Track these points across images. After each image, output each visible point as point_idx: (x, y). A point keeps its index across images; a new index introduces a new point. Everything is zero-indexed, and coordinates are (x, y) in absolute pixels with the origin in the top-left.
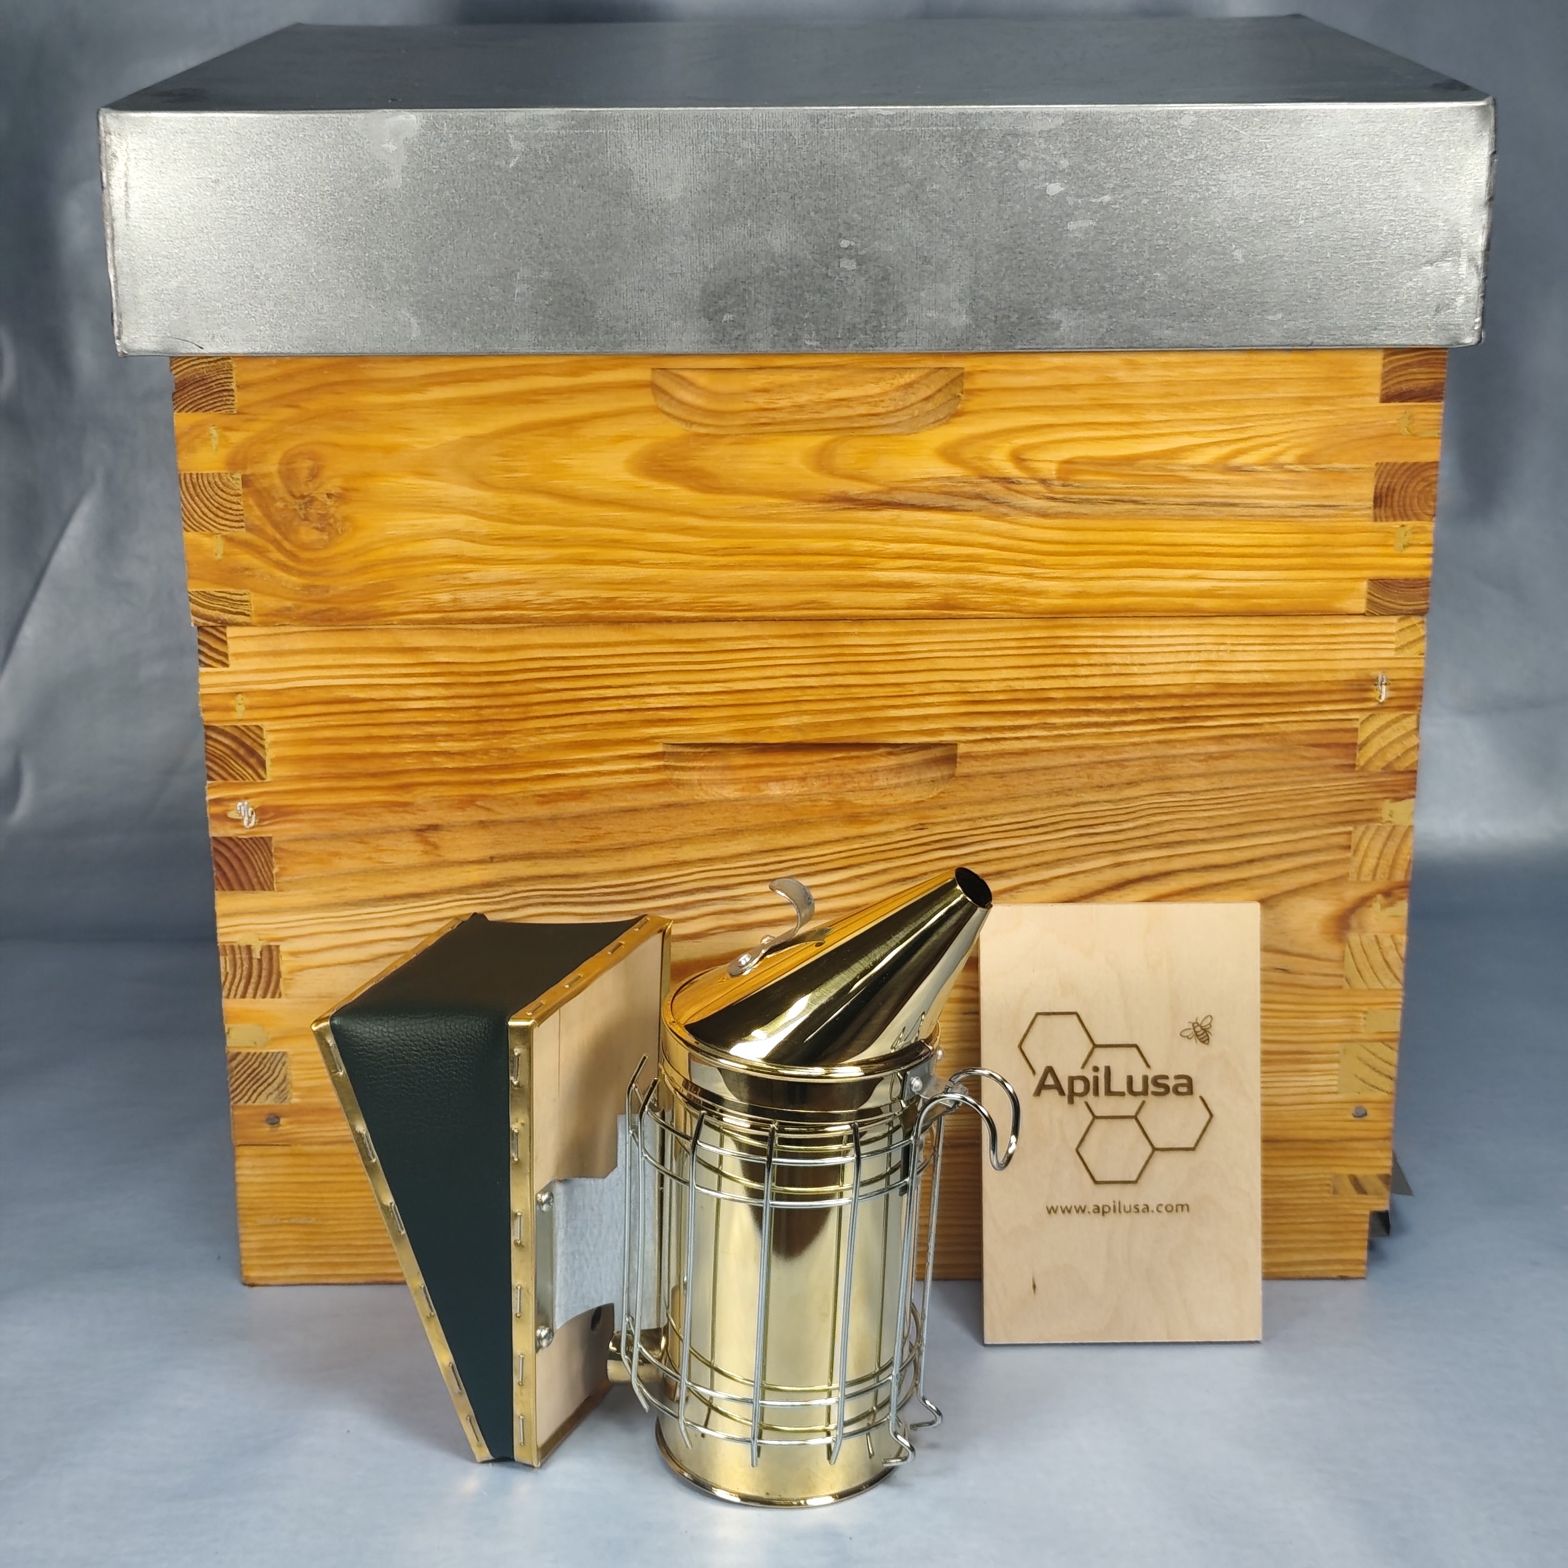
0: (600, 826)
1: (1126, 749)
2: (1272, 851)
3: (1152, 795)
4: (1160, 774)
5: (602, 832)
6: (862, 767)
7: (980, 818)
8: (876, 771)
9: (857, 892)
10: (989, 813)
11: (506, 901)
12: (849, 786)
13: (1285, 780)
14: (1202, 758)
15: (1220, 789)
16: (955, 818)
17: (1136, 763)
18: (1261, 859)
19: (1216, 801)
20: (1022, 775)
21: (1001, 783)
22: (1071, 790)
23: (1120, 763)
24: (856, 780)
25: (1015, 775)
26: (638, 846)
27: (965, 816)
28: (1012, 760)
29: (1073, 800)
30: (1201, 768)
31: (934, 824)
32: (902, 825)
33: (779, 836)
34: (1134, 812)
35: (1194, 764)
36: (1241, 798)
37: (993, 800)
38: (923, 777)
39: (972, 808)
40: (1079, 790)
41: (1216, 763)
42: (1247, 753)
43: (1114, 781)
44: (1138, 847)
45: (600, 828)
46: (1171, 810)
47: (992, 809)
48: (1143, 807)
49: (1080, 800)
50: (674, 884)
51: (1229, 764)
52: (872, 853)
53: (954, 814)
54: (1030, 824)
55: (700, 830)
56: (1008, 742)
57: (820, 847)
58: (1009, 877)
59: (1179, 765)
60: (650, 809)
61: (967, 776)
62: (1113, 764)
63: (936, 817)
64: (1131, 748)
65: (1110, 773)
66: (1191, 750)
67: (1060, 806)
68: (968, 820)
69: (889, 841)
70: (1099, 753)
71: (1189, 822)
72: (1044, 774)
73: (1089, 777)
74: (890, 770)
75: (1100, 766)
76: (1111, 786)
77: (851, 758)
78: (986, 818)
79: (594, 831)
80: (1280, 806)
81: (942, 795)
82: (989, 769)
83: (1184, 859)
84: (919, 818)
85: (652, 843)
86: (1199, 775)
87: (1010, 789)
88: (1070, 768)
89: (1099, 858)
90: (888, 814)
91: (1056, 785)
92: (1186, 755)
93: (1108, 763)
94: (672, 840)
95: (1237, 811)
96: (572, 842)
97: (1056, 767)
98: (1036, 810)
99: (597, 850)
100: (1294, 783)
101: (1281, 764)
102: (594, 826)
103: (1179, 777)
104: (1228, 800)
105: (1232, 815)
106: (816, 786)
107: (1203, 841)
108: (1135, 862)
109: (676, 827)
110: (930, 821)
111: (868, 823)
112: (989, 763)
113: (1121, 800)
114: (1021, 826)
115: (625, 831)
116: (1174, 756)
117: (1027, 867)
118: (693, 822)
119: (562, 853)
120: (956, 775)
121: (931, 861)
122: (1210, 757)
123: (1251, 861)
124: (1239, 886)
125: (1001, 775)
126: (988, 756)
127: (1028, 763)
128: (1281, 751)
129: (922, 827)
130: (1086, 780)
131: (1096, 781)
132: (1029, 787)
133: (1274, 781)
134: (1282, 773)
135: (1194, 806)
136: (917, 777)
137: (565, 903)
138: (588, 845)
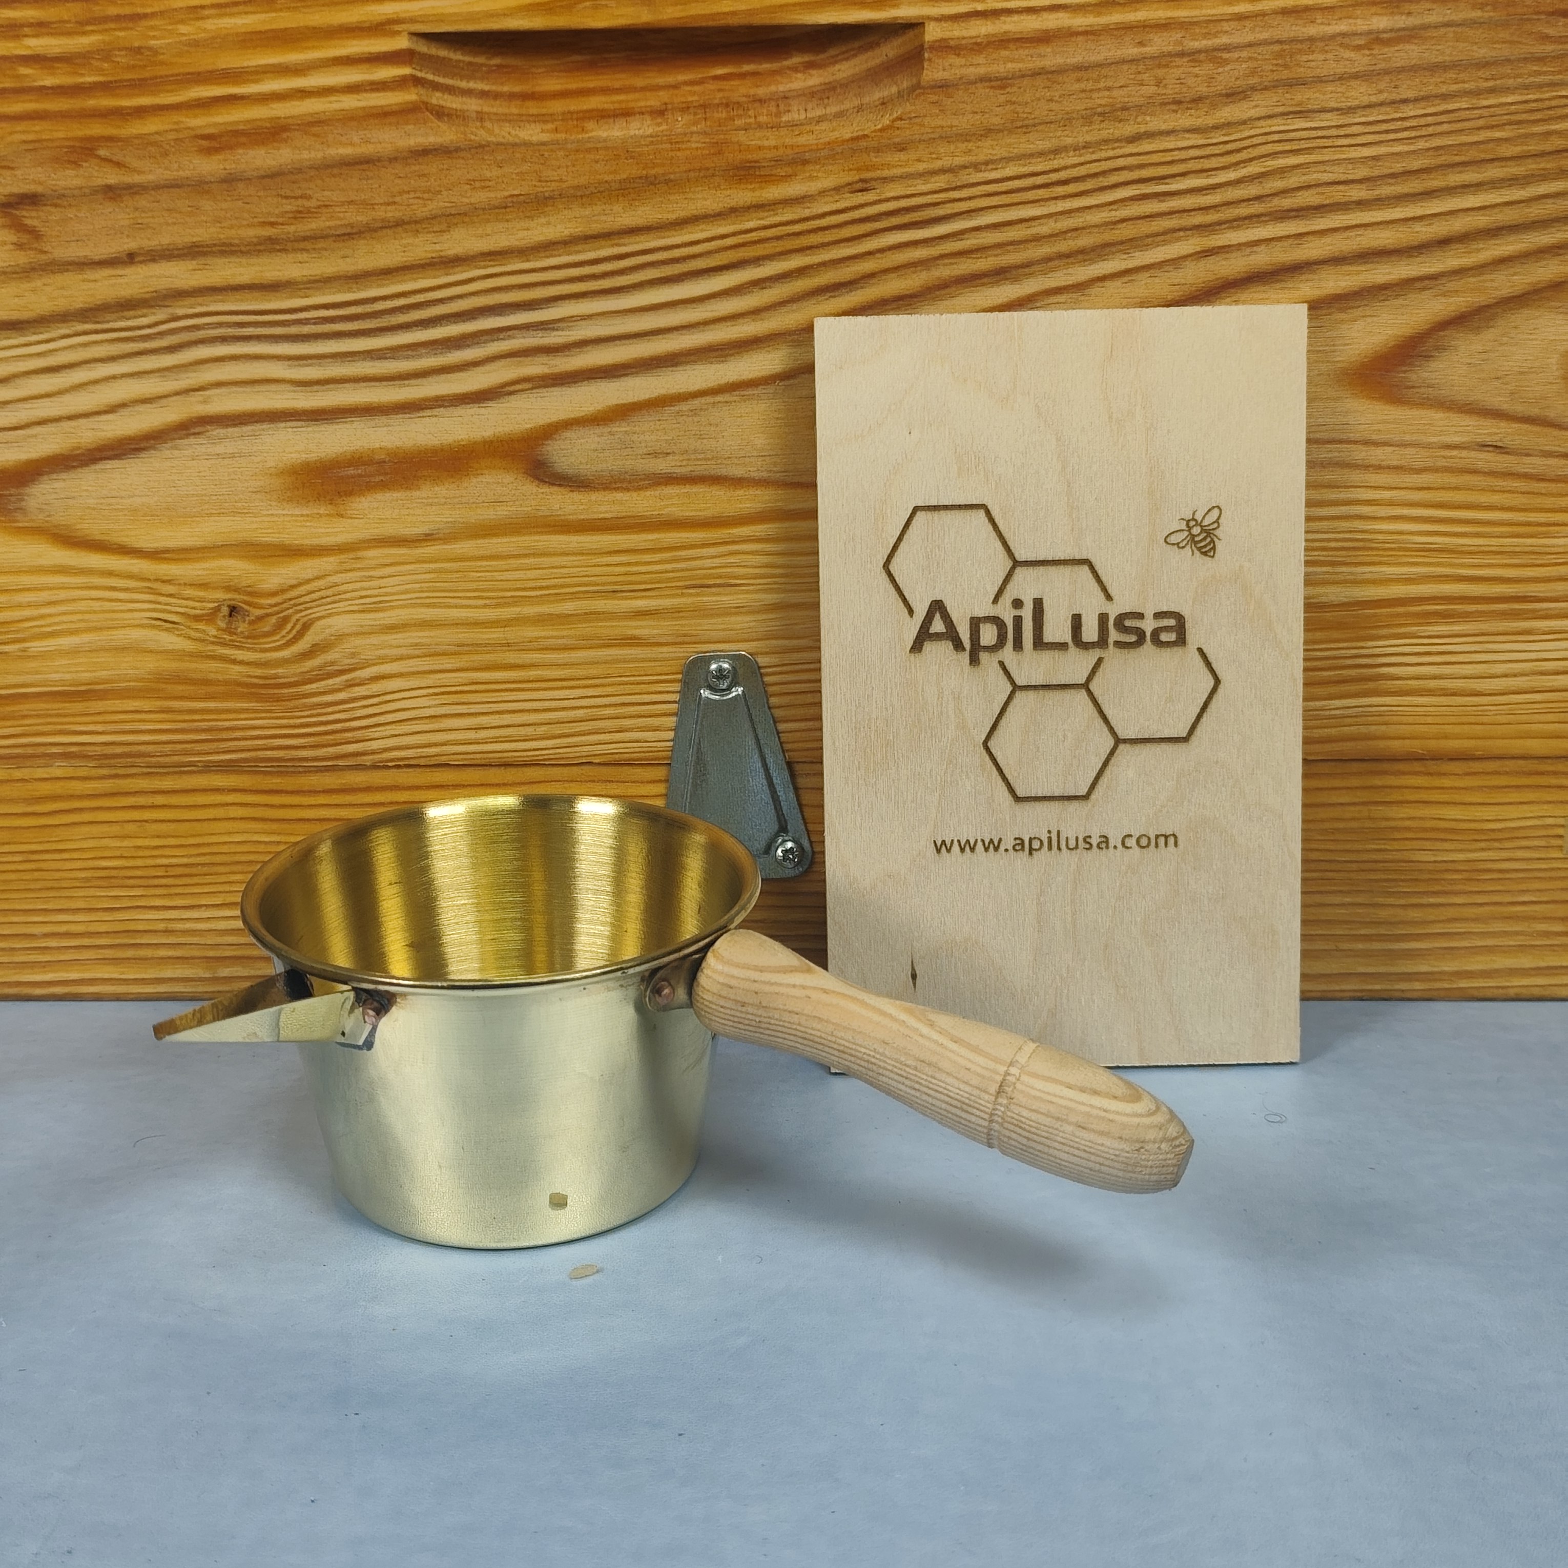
0: (309, 192)
1: (1226, 26)
2: (1481, 221)
3: (1270, 117)
4: (1285, 74)
5: (312, 203)
6: (761, 92)
7: (965, 167)
8: (786, 98)
9: (755, 313)
10: (982, 158)
11: (161, 334)
12: (739, 122)
13: (1510, 82)
14: (1362, 42)
15: (1393, 102)
16: (921, 167)
17: (1244, 54)
18: (1464, 238)
19: (1384, 127)
20: (1040, 81)
21: (1002, 99)
22: (1124, 109)
23: (1214, 55)
24: (751, 113)
25: (1026, 81)
26: (375, 230)
27: (938, 164)
28: (1023, 53)
29: (1129, 129)
30: (1360, 61)
31: (885, 178)
32: (828, 182)
33: (617, 208)
34: (1238, 151)
35: (1348, 54)
36: (1430, 120)
37: (988, 132)
38: (866, 100)
39: (952, 147)
40: (1140, 109)
41: (1388, 51)
42: (1443, 30)
43: (1203, 89)
44: (1245, 218)
45: (309, 198)
46: (1303, 145)
47: (987, 149)
48: (1255, 141)
49: (1142, 129)
50: (441, 301)
51: (1411, 53)
52: (779, 238)
53: (919, 160)
54: (1054, 177)
55: (480, 197)
56: (1016, 18)
57: (690, 228)
58: (1016, 280)
59: (1321, 57)
60: (393, 160)
61: (943, 86)
62: (1202, 57)
63: (889, 166)
64: (1233, 24)
65: (1197, 76)
66: (1343, 27)
67: (1106, 141)
68: (943, 171)
69: (807, 213)
70: (1177, 35)
71: (1336, 168)
72: (1079, 80)
73: (1158, 84)
74: (812, 94)
75: (1179, 62)
76: (1197, 100)
77: (742, 76)
78: (976, 166)
79: (300, 202)
80: (1498, 134)
81: (898, 123)
82: (982, 71)
83: (1328, 239)
84: (858, 170)
85: (399, 224)
86: (1356, 76)
87: (1019, 109)
88: (1125, 67)
89: (1178, 240)
90: (805, 162)
91: (1101, 100)
92: (1333, 37)
93: (1192, 56)
94: (434, 217)
95: (1421, 144)
96: (263, 224)
97: (1100, 65)
98: (1065, 149)
99: (305, 239)
100: (1527, 87)
101: (1505, 51)
102: (298, 193)
103: (1320, 80)
104: (1407, 124)
105: (1414, 152)
106: (681, 122)
107: (1361, 204)
108: (1239, 246)
109: (440, 192)
110: (878, 173)
111: (769, 179)
112: (980, 59)
113: (1216, 127)
114: (1040, 180)
115: (351, 202)
116: (1312, 39)
117: (1048, 259)
118: (469, 182)
119: (249, 244)
120: (923, 84)
121: (881, 251)
122: (1376, 39)
123: (1444, 242)
124: (1424, 289)
125: (1001, 83)
126: (978, 47)
127: (1051, 57)
128: (1505, 25)
129: (863, 186)
130: (1152, 89)
131: (1171, 90)
132: (1053, 106)
133: (1491, 84)
134: (1507, 70)
135: (1346, 136)
136: (856, 102)
137: (259, 338)
138: (292, 229)
